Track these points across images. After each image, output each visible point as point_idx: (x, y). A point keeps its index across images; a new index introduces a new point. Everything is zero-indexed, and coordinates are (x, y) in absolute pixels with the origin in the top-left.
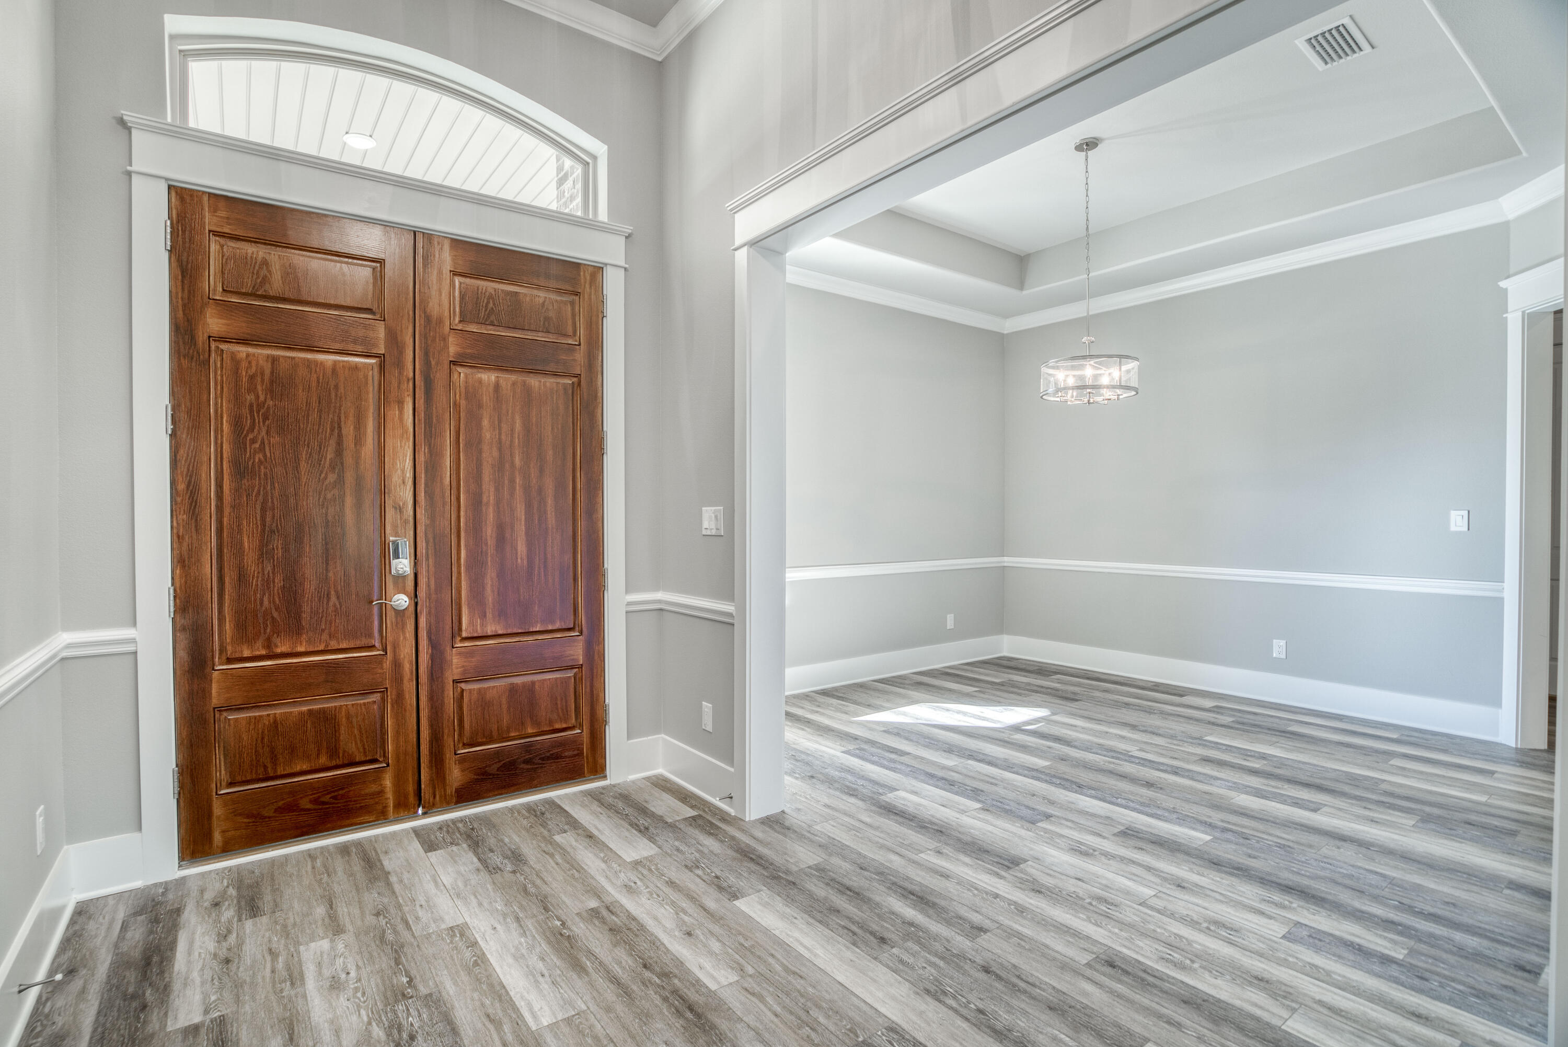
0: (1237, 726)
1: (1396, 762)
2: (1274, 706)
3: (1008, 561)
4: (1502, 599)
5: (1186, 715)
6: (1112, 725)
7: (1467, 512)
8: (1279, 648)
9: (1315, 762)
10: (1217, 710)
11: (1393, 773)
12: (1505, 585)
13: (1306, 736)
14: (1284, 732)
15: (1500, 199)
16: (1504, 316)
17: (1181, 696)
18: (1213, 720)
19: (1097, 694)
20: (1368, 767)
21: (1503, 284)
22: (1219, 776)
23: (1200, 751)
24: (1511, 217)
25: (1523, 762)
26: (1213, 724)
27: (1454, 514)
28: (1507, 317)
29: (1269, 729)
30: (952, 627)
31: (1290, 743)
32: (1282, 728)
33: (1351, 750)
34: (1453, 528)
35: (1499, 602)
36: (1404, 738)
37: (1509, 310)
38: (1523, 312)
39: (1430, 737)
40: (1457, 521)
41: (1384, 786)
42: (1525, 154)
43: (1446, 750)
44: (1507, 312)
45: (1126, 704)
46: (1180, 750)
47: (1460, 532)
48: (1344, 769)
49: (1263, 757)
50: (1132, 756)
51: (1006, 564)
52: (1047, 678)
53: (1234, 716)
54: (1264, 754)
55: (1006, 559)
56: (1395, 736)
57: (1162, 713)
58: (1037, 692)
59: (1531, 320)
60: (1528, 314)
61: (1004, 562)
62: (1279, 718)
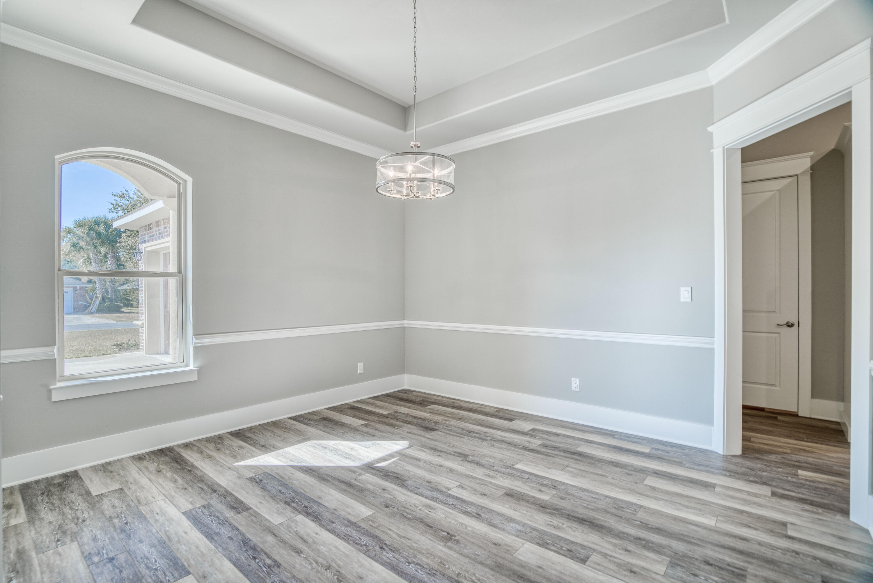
0: (544, 450)
1: (650, 481)
2: (572, 426)
3: (407, 323)
4: (713, 349)
5: (509, 440)
6: (450, 456)
7: (691, 288)
8: (575, 384)
9: (591, 488)
10: (532, 433)
11: (647, 496)
12: (715, 339)
13: (587, 457)
14: (574, 453)
15: (708, 69)
16: (712, 151)
17: (511, 420)
18: (526, 444)
19: (453, 422)
20: (630, 489)
21: (710, 129)
22: (514, 517)
23: (507, 483)
24: (714, 82)
25: (730, 471)
26: (525, 448)
27: (682, 289)
28: (713, 152)
29: (564, 451)
30: (363, 372)
31: (577, 466)
32: (573, 449)
33: (618, 469)
34: (682, 300)
35: (711, 351)
36: (654, 452)
37: (714, 147)
38: (723, 147)
39: (669, 449)
40: (685, 295)
41: (641, 515)
42: (727, 21)
43: (681, 463)
44: (712, 148)
45: (470, 432)
46: (490, 483)
47: (687, 302)
48: (612, 494)
49: (554, 485)
50: (450, 496)
51: (405, 326)
52: (424, 409)
53: (543, 438)
54: (556, 481)
55: (405, 322)
56: (647, 450)
57: (494, 439)
58: (408, 423)
59: (728, 152)
60: (726, 149)
61: (404, 324)
62: (572, 437)
